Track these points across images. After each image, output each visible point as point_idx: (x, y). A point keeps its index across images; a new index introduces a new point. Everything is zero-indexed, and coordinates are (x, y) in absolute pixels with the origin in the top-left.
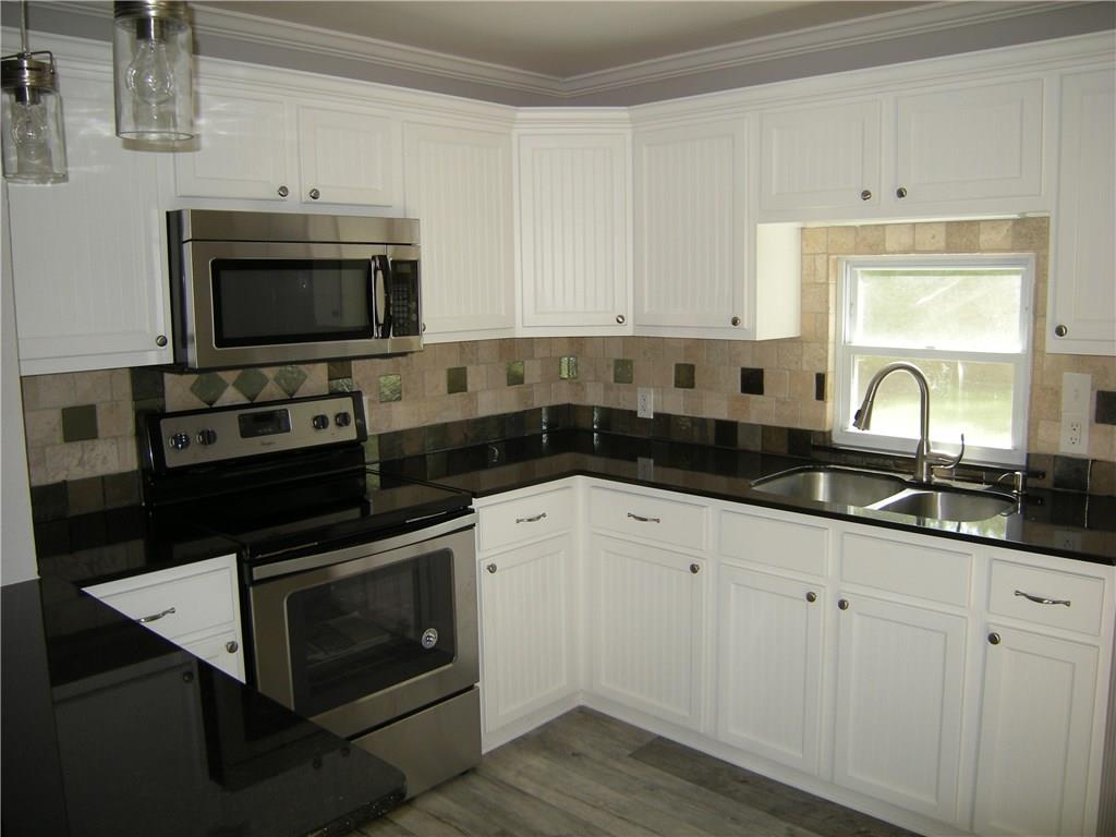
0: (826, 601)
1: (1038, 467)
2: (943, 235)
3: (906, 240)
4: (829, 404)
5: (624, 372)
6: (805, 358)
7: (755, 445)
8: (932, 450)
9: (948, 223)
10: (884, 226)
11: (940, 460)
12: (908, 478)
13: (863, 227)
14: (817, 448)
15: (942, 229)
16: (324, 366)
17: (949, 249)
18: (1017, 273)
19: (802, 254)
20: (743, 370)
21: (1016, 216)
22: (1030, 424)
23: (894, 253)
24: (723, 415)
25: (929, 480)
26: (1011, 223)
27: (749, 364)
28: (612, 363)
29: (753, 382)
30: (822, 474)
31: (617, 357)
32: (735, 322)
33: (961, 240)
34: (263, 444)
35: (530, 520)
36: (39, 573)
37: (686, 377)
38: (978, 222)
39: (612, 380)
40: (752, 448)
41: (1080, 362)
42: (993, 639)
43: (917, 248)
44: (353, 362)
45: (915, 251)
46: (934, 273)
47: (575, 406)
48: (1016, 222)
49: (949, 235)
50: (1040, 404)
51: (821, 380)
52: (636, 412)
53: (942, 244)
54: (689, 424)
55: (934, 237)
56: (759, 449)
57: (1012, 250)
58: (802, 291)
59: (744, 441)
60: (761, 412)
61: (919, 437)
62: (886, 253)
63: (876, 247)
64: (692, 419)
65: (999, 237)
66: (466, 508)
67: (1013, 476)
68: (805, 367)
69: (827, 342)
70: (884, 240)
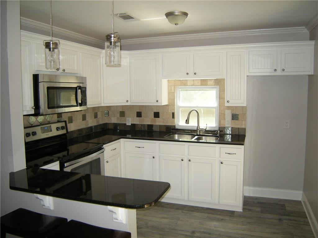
0: (186, 160)
1: (221, 129)
2: (200, 82)
3: (192, 83)
4: (176, 119)
5: (122, 114)
6: (169, 109)
7: (158, 130)
8: (200, 128)
9: (201, 80)
10: (187, 80)
11: (202, 130)
12: (195, 134)
13: (183, 80)
14: (173, 129)
15: (200, 81)
16: (56, 115)
17: (201, 85)
18: (215, 90)
19: (168, 86)
20: (154, 112)
21: (216, 78)
22: (219, 121)
23: (189, 86)
24: (149, 123)
25: (200, 134)
26: (214, 80)
27: (156, 111)
28: (119, 112)
29: (157, 115)
30: (176, 135)
31: (120, 111)
32: (157, 101)
33: (204, 83)
34: (46, 135)
35: (114, 150)
36: (26, 167)
37: (139, 115)
38: (207, 79)
39: (119, 116)
40: (157, 130)
41: (229, 108)
42: (222, 163)
43: (195, 85)
44: (62, 114)
45: (194, 85)
46: (197, 90)
47: (108, 123)
48: (215, 80)
49: (201, 82)
50: (221, 116)
51: (173, 114)
52: (126, 124)
53: (200, 84)
54: (141, 126)
55: (198, 82)
56: (159, 130)
57: (214, 85)
58: (168, 94)
59: (155, 129)
60: (159, 122)
61: (197, 125)
62: (188, 86)
63: (185, 85)
64: (141, 125)
65: (212, 83)
66: (101, 148)
67: (217, 132)
68: (169, 111)
69: (175, 105)
70: (187, 83)
